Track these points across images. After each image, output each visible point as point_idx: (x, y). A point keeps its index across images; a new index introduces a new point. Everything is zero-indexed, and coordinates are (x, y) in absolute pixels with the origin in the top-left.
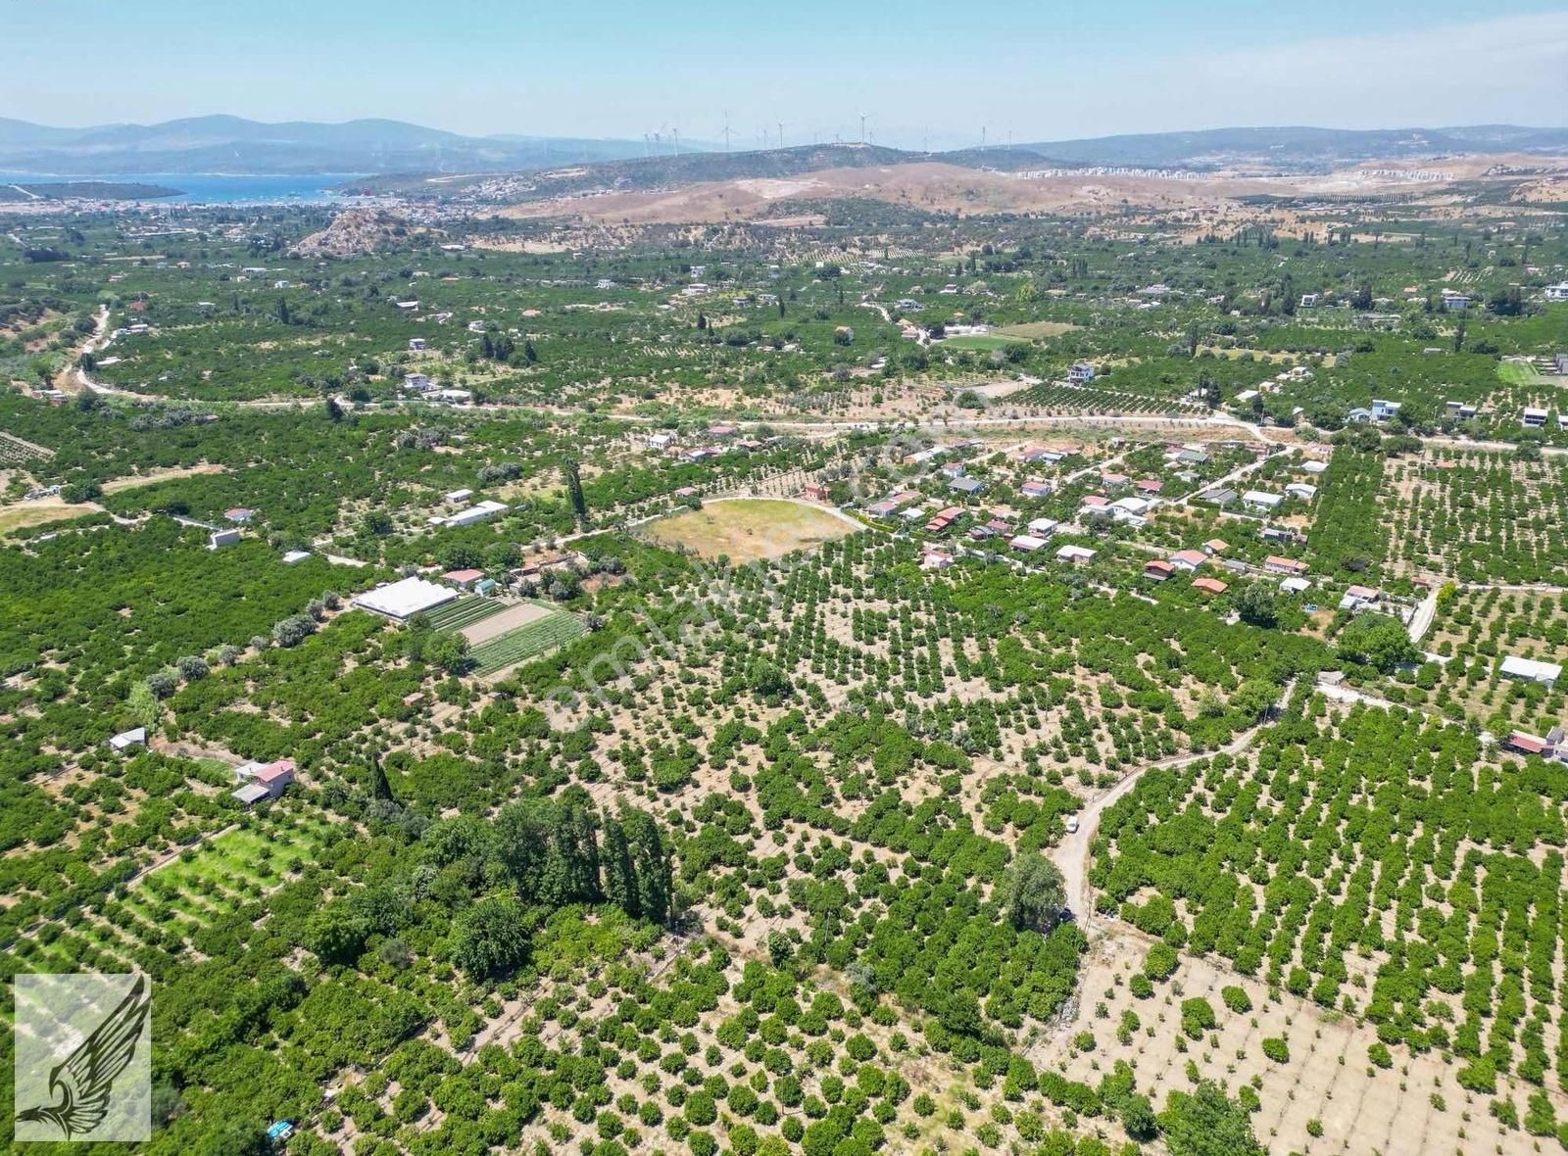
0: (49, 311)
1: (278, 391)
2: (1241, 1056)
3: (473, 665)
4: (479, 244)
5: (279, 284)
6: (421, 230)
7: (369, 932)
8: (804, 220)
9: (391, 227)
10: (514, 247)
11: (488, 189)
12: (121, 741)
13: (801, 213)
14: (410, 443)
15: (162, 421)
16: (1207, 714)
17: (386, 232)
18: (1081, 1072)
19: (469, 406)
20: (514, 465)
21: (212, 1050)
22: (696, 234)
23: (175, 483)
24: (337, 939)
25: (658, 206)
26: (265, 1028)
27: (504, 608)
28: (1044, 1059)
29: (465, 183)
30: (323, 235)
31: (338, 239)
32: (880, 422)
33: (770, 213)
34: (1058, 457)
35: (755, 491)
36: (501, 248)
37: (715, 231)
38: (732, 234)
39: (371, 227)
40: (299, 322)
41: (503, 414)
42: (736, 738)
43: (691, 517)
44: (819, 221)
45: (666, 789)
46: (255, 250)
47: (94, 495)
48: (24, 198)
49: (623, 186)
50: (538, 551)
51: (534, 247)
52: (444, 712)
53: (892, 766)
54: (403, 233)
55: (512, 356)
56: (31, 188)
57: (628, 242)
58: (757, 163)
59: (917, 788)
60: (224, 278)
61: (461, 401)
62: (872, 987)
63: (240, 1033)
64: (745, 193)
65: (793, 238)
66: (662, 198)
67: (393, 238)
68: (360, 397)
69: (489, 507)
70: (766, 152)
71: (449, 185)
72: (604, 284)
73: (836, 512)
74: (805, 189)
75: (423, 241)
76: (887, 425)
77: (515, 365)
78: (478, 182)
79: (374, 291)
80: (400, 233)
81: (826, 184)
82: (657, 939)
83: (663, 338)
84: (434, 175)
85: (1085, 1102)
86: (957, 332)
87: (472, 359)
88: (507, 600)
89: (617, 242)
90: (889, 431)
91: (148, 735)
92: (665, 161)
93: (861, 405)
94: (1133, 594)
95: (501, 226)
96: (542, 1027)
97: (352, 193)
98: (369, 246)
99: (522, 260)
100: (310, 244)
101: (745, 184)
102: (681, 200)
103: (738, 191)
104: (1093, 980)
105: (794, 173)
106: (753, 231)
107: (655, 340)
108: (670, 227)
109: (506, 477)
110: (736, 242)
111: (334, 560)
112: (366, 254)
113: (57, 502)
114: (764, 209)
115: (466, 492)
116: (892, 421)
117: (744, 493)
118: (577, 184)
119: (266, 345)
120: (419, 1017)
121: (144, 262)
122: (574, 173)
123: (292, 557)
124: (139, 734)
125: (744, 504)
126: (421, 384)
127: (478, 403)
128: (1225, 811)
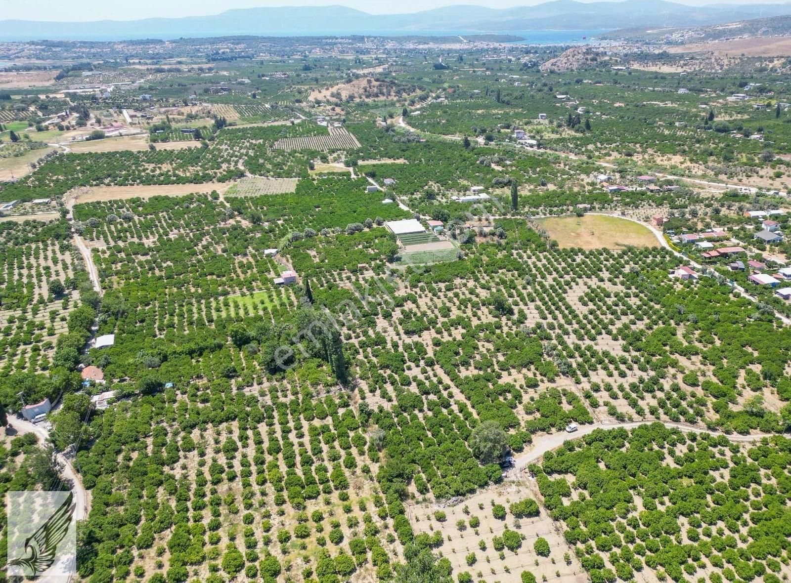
0: (418, 90)
1: (460, 132)
2: (507, 571)
3: (399, 259)
4: (636, 66)
5: (516, 84)
6: (607, 58)
9: (589, 57)
10: (653, 69)
11: (675, 37)
12: (267, 252)
14: (482, 162)
15: (403, 139)
17: (587, 59)
19: (535, 148)
20: (512, 179)
21: (179, 354)
22: (776, 63)
25: (772, 46)
26: (200, 355)
27: (438, 241)
28: (412, 511)
29: (664, 33)
30: (555, 60)
31: (562, 63)
32: (760, 189)
35: (623, 214)
36: (646, 69)
39: (581, 56)
40: (503, 102)
41: (542, 155)
42: (460, 324)
43: (572, 219)
45: (407, 333)
46: (524, 67)
47: (355, 164)
48: (460, 42)
49: (764, 33)
51: (666, 69)
52: (368, 274)
54: (596, 60)
55: (577, 127)
56: (465, 37)
57: (725, 67)
59: (514, 378)
60: (497, 80)
61: (532, 146)
62: (381, 443)
63: (191, 353)
67: (589, 62)
68: (489, 139)
69: (484, 196)
71: (657, 34)
72: (682, 91)
73: (659, 234)
75: (605, 64)
76: (764, 192)
77: (577, 131)
78: (671, 33)
80: (593, 60)
82: (335, 385)
83: (677, 124)
84: (652, 28)
87: (559, 126)
88: (441, 238)
89: (718, 68)
91: (277, 252)
93: (762, 177)
95: (664, 58)
98: (575, 66)
100: (548, 64)
108: (760, 59)
109: (506, 184)
111: (400, 206)
112: (572, 70)
113: (342, 165)
115: (482, 188)
116: (769, 190)
117: (617, 214)
118: (733, 33)
119: (480, 112)
121: (474, 71)
122: (733, 26)
123: (387, 201)
124: (274, 251)
126: (520, 136)
127: (539, 148)
128: (682, 465)
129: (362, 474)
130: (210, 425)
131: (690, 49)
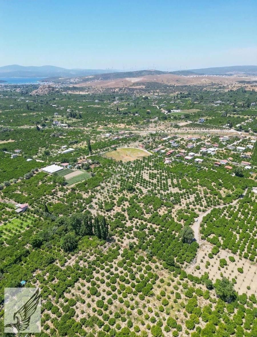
1: (26, 124)
2: (233, 272)
3: (66, 183)
4: (70, 92)
5: (27, 101)
6: (57, 89)
7: (43, 240)
8: (140, 87)
9: (51, 89)
10: (77, 93)
11: (72, 80)
13: (140, 85)
14: (54, 136)
15: (2, 131)
16: (227, 196)
17: (50, 90)
18: (197, 274)
19: (67, 128)
20: (76, 140)
21: (9, 265)
22: (117, 90)
23: (4, 144)
24: (36, 242)
25: (109, 84)
26: (21, 261)
27: (73, 171)
28: (189, 271)
29: (67, 79)
30: (36, 91)
31: (40, 91)
32: (156, 131)
33: (133, 85)
34: (196, 139)
35: (128, 146)
36: (74, 93)
37: (121, 89)
38: (125, 90)
39: (47, 89)
40: (31, 109)
41: (74, 129)
42: (123, 200)
43: (114, 152)
44: (144, 87)
45: (107, 211)
46: (22, 94)
49: (101, 79)
50: (81, 159)
51: (82, 93)
52: (60, 194)
53: (157, 206)
54: (54, 90)
55: (76, 117)
57: (102, 92)
58: (131, 74)
59: (162, 212)
60: (16, 100)
61: (65, 126)
62: (151, 255)
63: (15, 262)
64: (128, 81)
65: (138, 91)
66: (110, 82)
67: (51, 91)
68: (44, 125)
69: (71, 149)
70: (133, 72)
71: (64, 80)
72: (97, 101)
73: (146, 151)
74: (141, 80)
75: (58, 92)
76: (158, 132)
77: (77, 119)
78: (70, 79)
79: (47, 103)
80: (53, 90)
81: (146, 79)
82: (105, 243)
83: (109, 113)
84: (60, 78)
85: (197, 281)
86: (174, 111)
87: (68, 117)
88: (74, 170)
89: (99, 92)
90: (158, 133)
92: (110, 74)
93: (152, 127)
94: (211, 169)
95: (75, 88)
96: (79, 262)
97: (43, 81)
98: (46, 93)
99: (80, 96)
100: (34, 93)
101: (128, 79)
102: (114, 83)
103: (126, 80)
104: (200, 254)
105: (138, 76)
106: (129, 89)
107: (107, 113)
108: (111, 88)
109: (74, 143)
110: (126, 92)
111: (37, 161)
112: (46, 95)
114: (131, 84)
115: (66, 146)
116: (159, 131)
117: (126, 147)
118: (91, 79)
119: (24, 114)
120: (53, 259)
122: (91, 77)
123: (28, 160)
125: (126, 149)
126: (57, 123)
127: (69, 127)
128: (230, 218)
129: (157, 270)
130: (70, 288)
131: (82, 85)
